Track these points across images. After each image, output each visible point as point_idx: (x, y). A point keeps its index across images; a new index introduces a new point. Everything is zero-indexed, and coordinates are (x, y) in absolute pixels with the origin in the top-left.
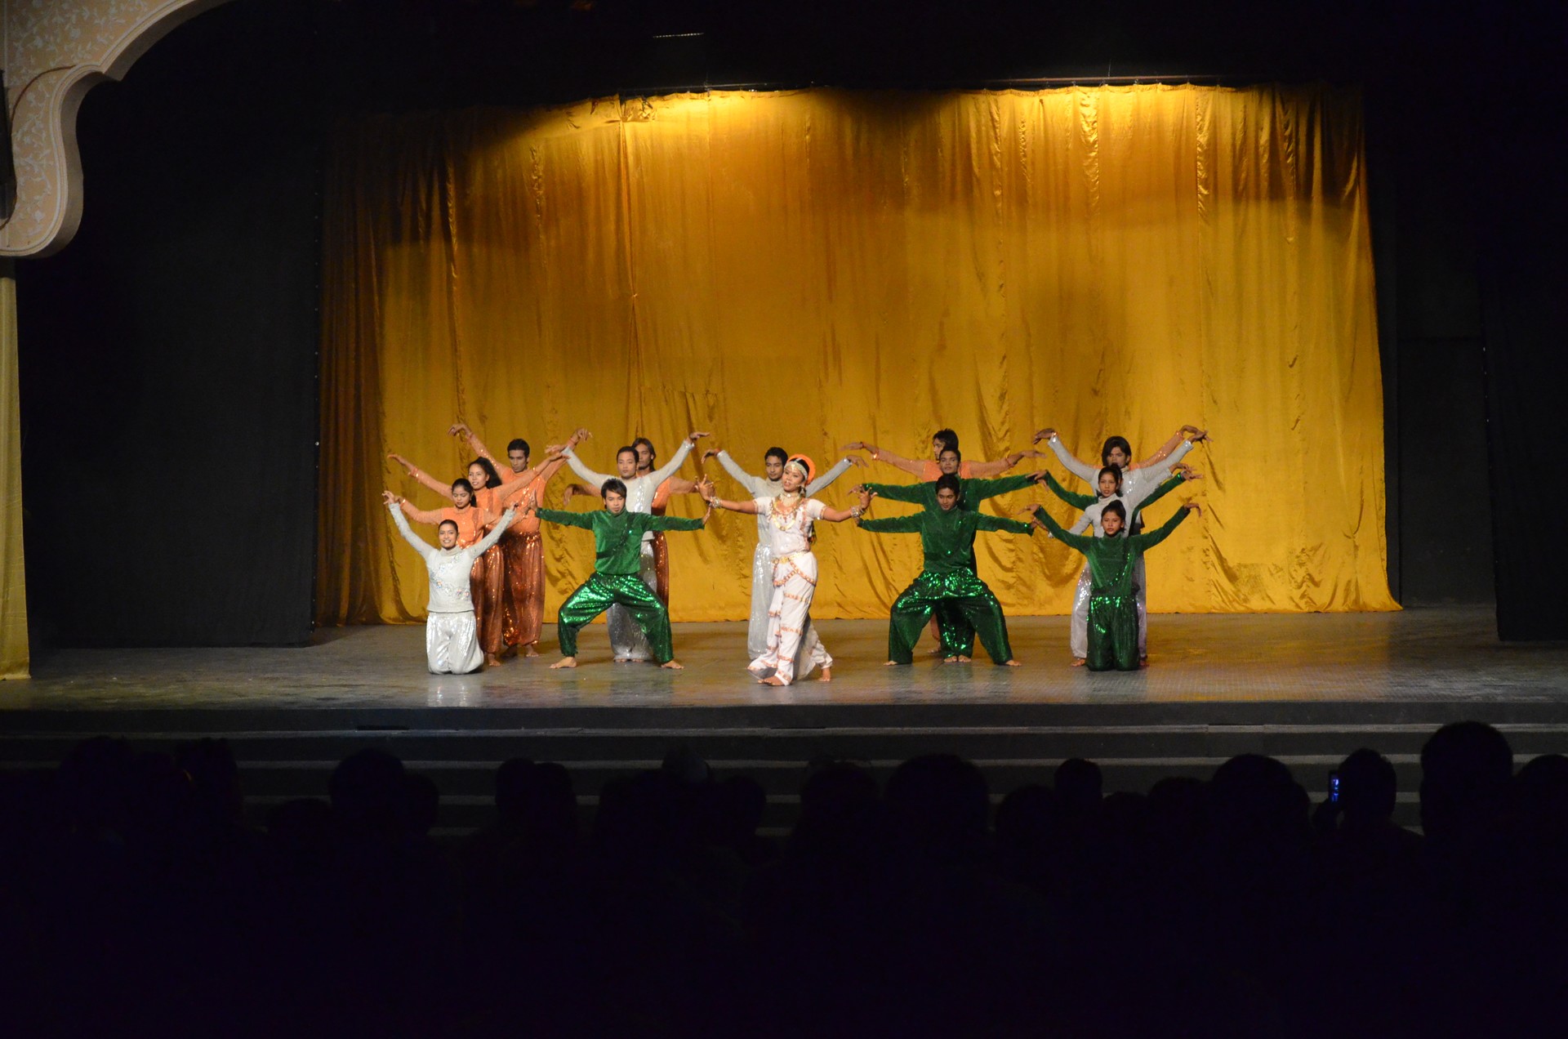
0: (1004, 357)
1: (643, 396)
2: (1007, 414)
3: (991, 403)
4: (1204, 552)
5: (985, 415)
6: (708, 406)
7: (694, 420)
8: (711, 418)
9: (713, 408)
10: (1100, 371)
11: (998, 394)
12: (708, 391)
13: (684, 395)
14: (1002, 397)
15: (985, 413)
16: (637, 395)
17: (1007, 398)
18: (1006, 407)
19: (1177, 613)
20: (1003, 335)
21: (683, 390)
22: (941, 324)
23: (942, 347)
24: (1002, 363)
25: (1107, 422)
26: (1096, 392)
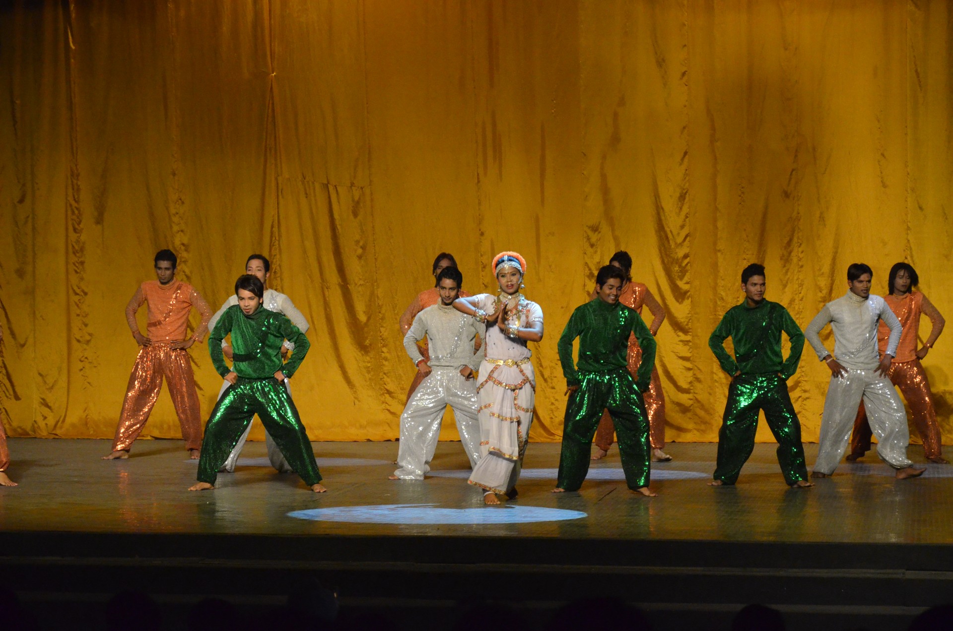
0: (686, 153)
1: (280, 185)
2: (687, 217)
3: (669, 204)
5: (663, 218)
6: (353, 200)
7: (336, 216)
8: (355, 215)
9: (358, 202)
10: (793, 170)
11: (678, 195)
12: (352, 184)
13: (326, 186)
14: (682, 197)
15: (662, 214)
16: (273, 184)
17: (687, 199)
18: (685, 209)
20: (684, 128)
21: (326, 183)
22: (616, 115)
23: (615, 139)
24: (682, 159)
25: (799, 229)
26: (786, 195)
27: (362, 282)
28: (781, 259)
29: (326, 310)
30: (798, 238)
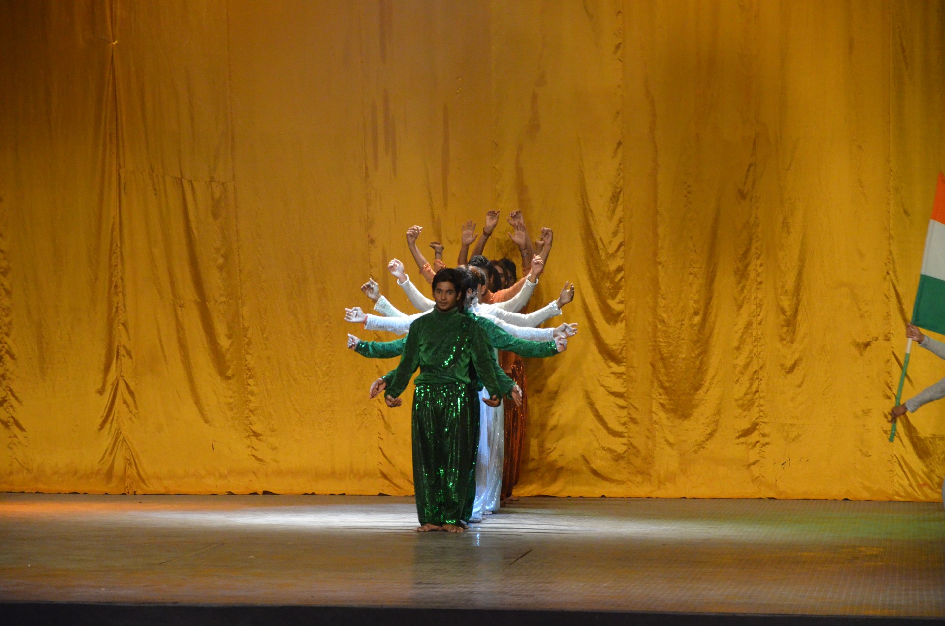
0: (619, 144)
1: (122, 181)
2: (620, 222)
3: (599, 204)
5: (592, 223)
6: (213, 199)
7: (192, 218)
8: (215, 216)
9: (218, 201)
10: (750, 165)
11: (610, 195)
12: (212, 179)
13: (179, 181)
14: (615, 198)
15: (590, 218)
16: (114, 179)
17: (621, 199)
18: (619, 213)
19: (846, 499)
20: (618, 113)
21: (179, 177)
22: (535, 97)
23: (534, 127)
24: (615, 152)
25: (757, 237)
26: (742, 195)
27: (223, 299)
28: (736, 273)
29: (178, 332)
30: (757, 248)
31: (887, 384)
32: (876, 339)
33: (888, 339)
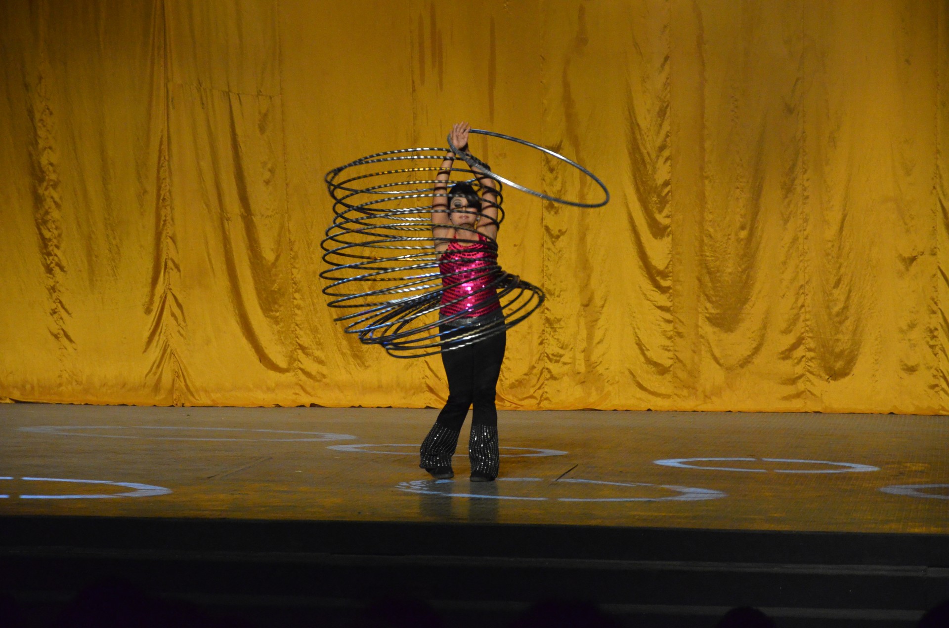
0: (667, 58)
1: (170, 93)
2: (667, 136)
3: (645, 120)
4: (931, 331)
5: (638, 137)
6: (260, 113)
7: (239, 131)
8: (262, 129)
9: (266, 115)
10: (798, 80)
11: (657, 109)
12: (259, 93)
13: (227, 94)
14: (662, 113)
15: (637, 132)
16: (162, 93)
17: (668, 114)
18: (666, 127)
19: (892, 413)
20: (665, 27)
21: (227, 90)
22: (582, 11)
23: (581, 41)
24: (663, 66)
25: (804, 151)
26: (790, 110)
27: (269, 213)
28: (782, 188)
29: (225, 246)
30: (804, 163)
31: (933, 299)
32: (922, 254)
33: (934, 254)
